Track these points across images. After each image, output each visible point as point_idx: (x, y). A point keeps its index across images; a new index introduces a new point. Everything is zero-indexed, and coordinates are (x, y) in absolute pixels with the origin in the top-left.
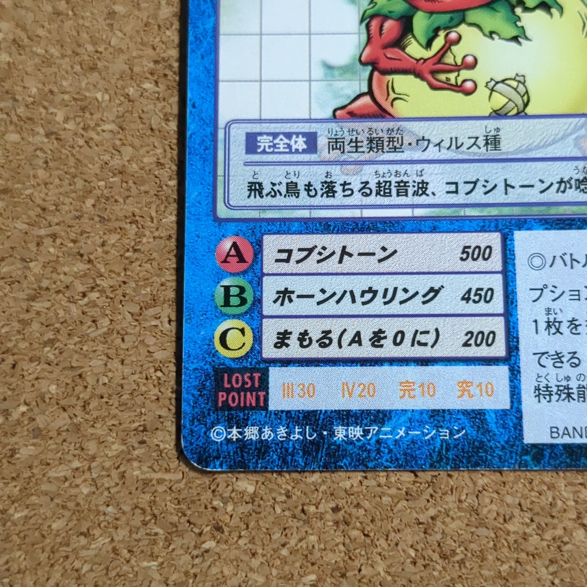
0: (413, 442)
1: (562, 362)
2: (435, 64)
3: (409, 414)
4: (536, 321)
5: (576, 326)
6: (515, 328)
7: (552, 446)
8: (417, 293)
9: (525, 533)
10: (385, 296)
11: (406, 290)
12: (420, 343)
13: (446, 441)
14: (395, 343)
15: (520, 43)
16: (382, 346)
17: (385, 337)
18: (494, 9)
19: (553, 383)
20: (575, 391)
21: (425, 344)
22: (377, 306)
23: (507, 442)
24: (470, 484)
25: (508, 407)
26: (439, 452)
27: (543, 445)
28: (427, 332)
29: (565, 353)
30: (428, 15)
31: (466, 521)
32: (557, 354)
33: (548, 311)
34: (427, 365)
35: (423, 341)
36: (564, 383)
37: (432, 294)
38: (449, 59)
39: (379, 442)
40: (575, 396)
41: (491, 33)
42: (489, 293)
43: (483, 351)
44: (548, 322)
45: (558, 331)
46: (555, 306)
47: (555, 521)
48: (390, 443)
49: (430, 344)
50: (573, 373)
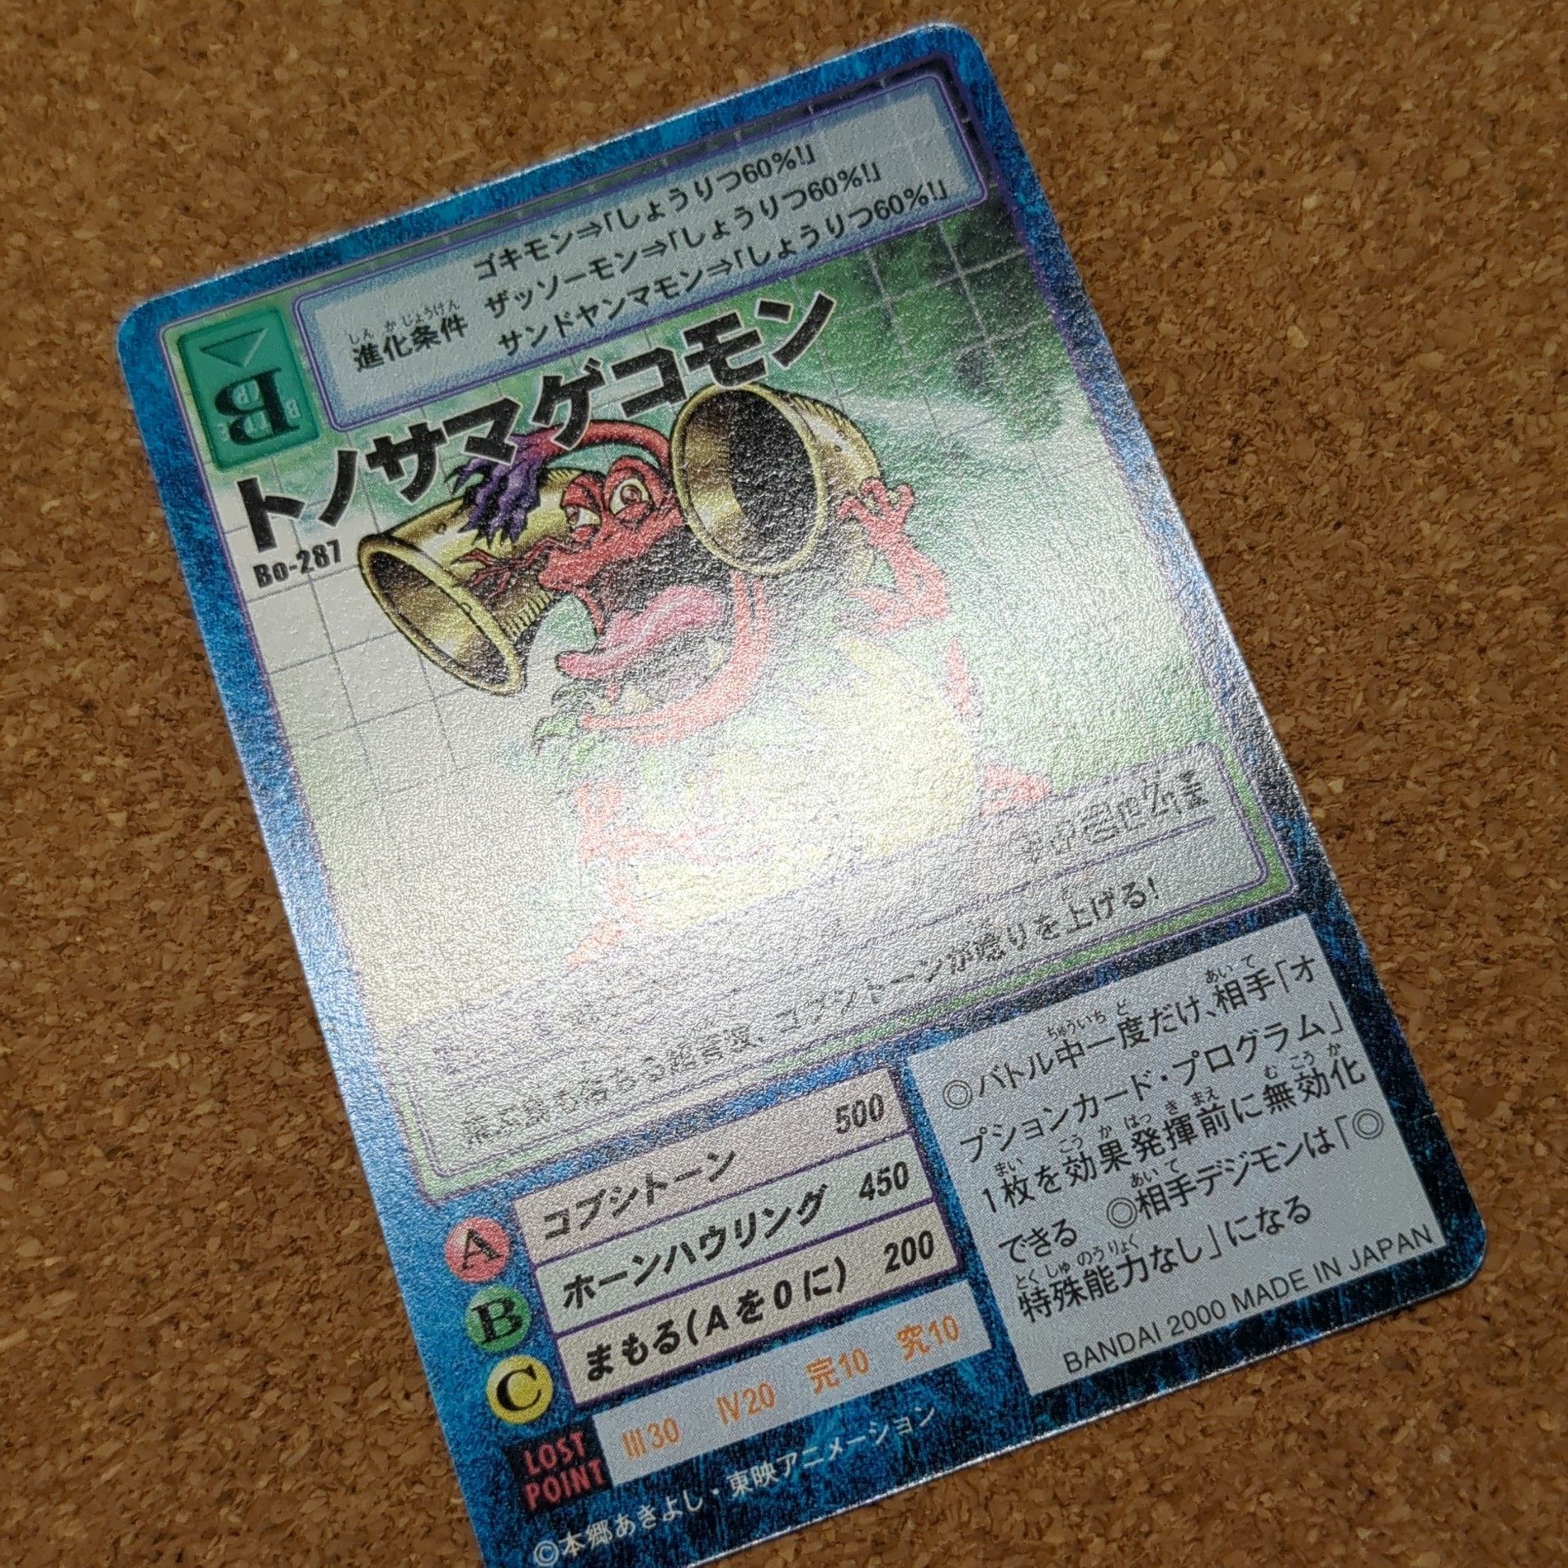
0: (859, 1456)
1: (1047, 1244)
3: (839, 1413)
4: (986, 1192)
5: (1051, 1179)
6: (959, 1214)
7: (1076, 1385)
8: (788, 1210)
9: (1079, 1541)
10: (739, 1236)
11: (768, 1213)
12: (818, 1292)
13: (909, 1436)
14: (780, 1305)
16: (760, 1318)
17: (761, 1301)
19: (1044, 1282)
20: (1082, 1283)
21: (828, 1290)
22: (733, 1254)
23: (1005, 1405)
24: (969, 1493)
25: (988, 1346)
26: (905, 1458)
27: (1061, 1388)
28: (824, 1270)
29: (1048, 1227)
31: (981, 1555)
32: (1036, 1234)
33: (1000, 1167)
34: (840, 1323)
35: (823, 1286)
36: (1062, 1277)
37: (812, 1204)
39: (805, 1476)
40: (1085, 1292)
42: (900, 1171)
43: (922, 1269)
44: (1006, 1186)
45: (1025, 1195)
46: (1007, 1157)
47: (1120, 1504)
48: (823, 1471)
49: (835, 1288)
50: (1070, 1255)
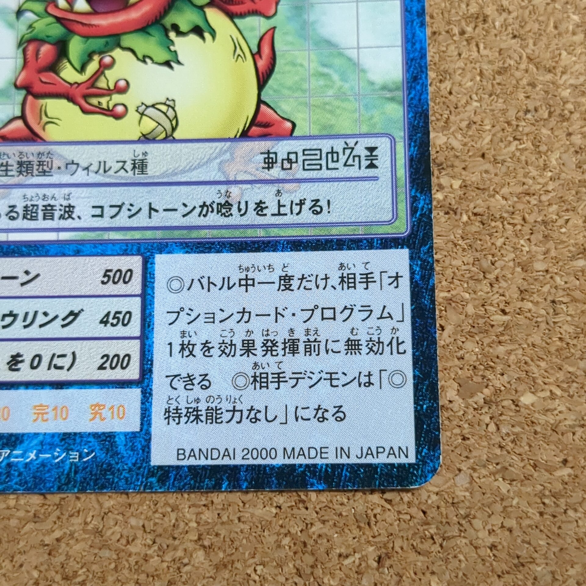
0: (43, 465)
1: (193, 384)
2: (88, 88)
3: (41, 438)
4: (170, 344)
5: (209, 349)
6: (151, 351)
7: (178, 468)
8: (56, 317)
9: (146, 555)
10: (24, 320)
11: (46, 314)
12: (56, 367)
13: (75, 464)
14: (33, 367)
15: (171, 67)
16: (18, 370)
17: (22, 361)
18: (149, 34)
19: (183, 405)
20: (203, 413)
21: (61, 368)
22: (17, 330)
23: (134, 465)
24: (97, 506)
25: (138, 430)
26: (68, 474)
27: (169, 467)
28: (64, 356)
29: (196, 375)
30: (84, 39)
31: (89, 543)
32: (189, 376)
33: (183, 333)
34: (62, 388)
35: (59, 365)
36: (194, 405)
37: (71, 318)
38: (102, 83)
39: (9, 465)
40: (203, 418)
41: (144, 57)
42: (128, 316)
43: (118, 374)
44: (182, 345)
45: (191, 353)
46: (190, 329)
47: (177, 542)
48: (20, 466)
49: (66, 367)
50: (203, 395)
